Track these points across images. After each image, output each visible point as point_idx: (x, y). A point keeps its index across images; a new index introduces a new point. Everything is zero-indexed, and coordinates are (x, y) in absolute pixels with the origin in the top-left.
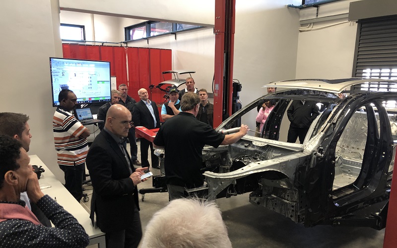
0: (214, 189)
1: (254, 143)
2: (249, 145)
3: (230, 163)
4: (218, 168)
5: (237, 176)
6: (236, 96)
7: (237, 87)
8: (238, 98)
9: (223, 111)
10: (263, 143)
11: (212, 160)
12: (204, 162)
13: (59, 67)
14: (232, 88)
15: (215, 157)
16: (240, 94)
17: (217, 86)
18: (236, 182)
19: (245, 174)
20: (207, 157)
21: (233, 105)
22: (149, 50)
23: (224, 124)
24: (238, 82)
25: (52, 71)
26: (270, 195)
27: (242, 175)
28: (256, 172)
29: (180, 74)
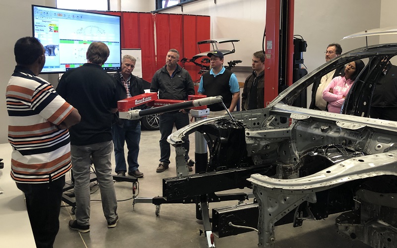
0: (270, 210)
1: (339, 124)
2: (330, 128)
3: (295, 159)
4: (275, 167)
5: (318, 185)
6: (298, 59)
7: (301, 45)
8: (302, 61)
9: (279, 81)
10: (357, 124)
11: (263, 154)
12: (251, 158)
13: (44, 19)
14: (292, 47)
15: (268, 148)
16: (304, 55)
17: (270, 43)
18: (315, 199)
19: (334, 182)
20: (255, 148)
21: (294, 71)
22: (182, 16)
23: (282, 96)
24: (301, 38)
25: (35, 24)
26: (374, 221)
27: (328, 184)
28: (356, 177)
29: (220, 43)
